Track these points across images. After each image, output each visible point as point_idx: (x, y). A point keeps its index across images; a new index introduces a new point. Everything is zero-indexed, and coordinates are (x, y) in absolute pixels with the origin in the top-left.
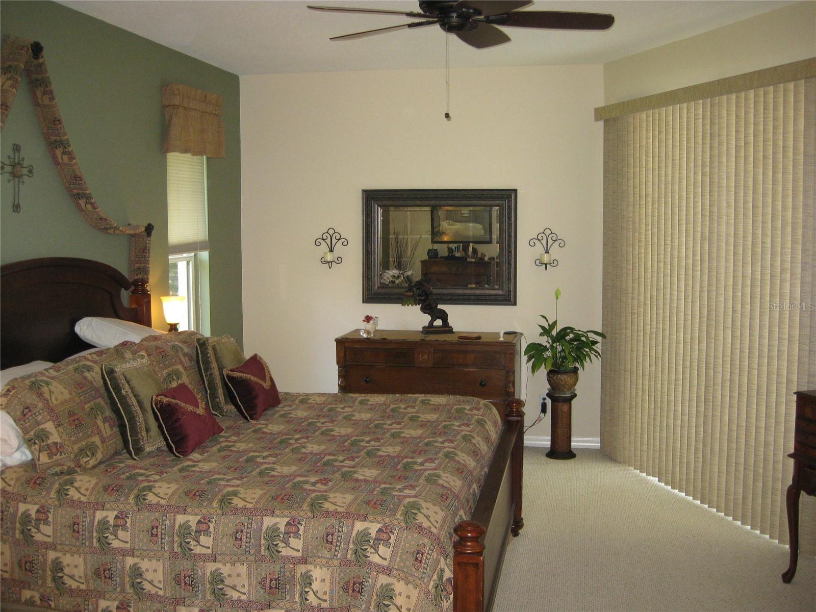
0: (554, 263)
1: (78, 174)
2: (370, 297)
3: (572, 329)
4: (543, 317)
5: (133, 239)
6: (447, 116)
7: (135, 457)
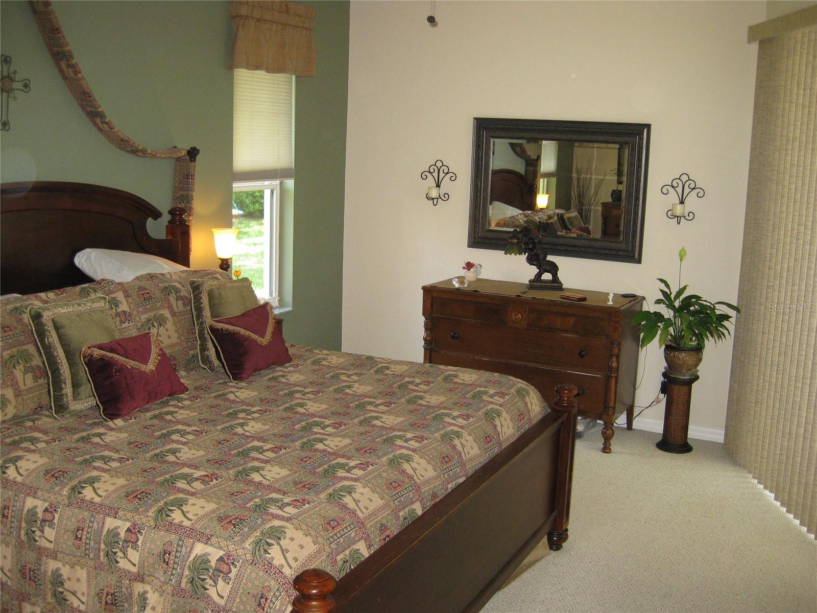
0: (690, 216)
1: (88, 91)
2: (476, 241)
3: (698, 298)
4: (662, 281)
5: (178, 163)
6: (431, 20)
7: (56, 416)
